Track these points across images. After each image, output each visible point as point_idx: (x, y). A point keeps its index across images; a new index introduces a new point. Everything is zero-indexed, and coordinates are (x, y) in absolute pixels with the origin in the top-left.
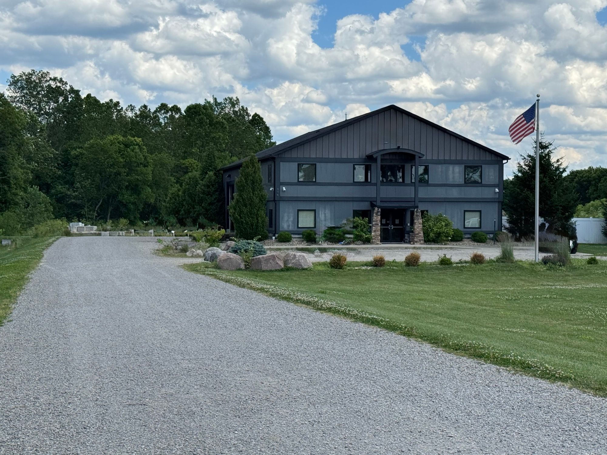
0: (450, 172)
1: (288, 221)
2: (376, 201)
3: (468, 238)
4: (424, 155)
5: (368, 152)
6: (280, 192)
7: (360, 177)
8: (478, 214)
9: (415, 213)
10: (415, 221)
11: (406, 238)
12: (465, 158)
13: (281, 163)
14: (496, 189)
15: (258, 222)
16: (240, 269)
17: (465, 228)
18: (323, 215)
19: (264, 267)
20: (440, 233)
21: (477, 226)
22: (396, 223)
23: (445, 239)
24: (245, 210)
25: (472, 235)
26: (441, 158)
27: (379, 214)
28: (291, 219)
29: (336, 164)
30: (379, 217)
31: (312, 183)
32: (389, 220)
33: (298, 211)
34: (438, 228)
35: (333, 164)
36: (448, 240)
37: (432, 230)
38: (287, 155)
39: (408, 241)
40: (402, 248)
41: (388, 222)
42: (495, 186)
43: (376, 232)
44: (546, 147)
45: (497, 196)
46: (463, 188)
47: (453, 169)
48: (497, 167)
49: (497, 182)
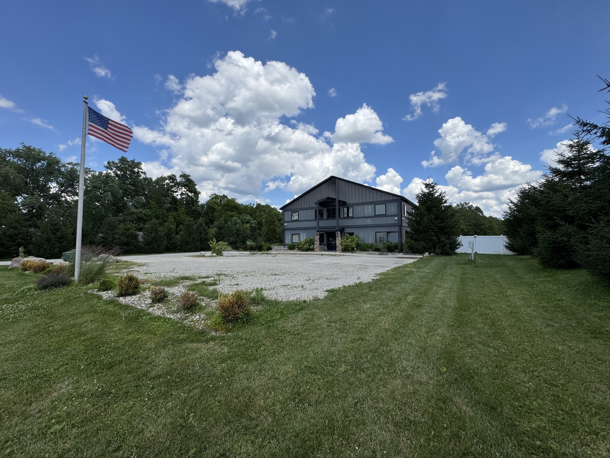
6: (284, 226)
12: (375, 199)
13: (285, 212)
18: (302, 236)
26: (361, 201)
30: (318, 237)
31: (297, 221)
32: (333, 239)
33: (292, 234)
42: (395, 216)
43: (317, 245)
46: (374, 218)
47: (368, 207)
48: (396, 204)
49: (396, 213)
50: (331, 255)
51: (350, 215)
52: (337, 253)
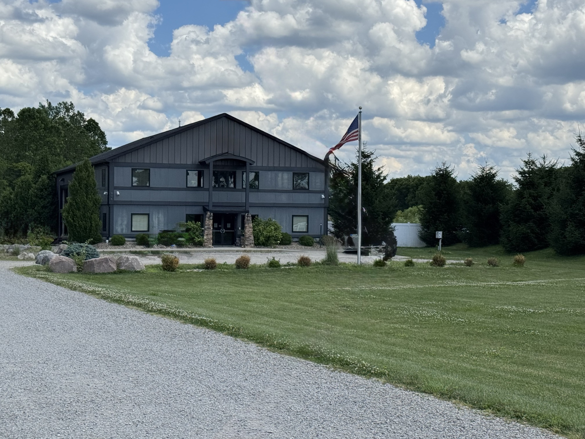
0: (280, 179)
1: (121, 224)
2: (208, 206)
3: (296, 242)
4: (254, 162)
5: (201, 159)
6: (113, 196)
7: (193, 182)
8: (305, 219)
9: (246, 218)
10: (246, 225)
11: (237, 241)
12: (293, 165)
13: (115, 168)
14: (322, 195)
15: (91, 226)
16: (72, 272)
17: (293, 232)
18: (157, 219)
19: (97, 270)
20: (269, 237)
21: (305, 230)
22: (228, 227)
23: (274, 242)
24: (78, 213)
25: (300, 239)
26: (271, 165)
27: (211, 218)
28: (125, 223)
29: (170, 170)
30: (212, 221)
31: (147, 188)
32: (221, 224)
33: (132, 214)
34: (268, 232)
35: (167, 169)
36: (277, 244)
37: (262, 234)
38: (121, 160)
39: (238, 245)
40: (233, 251)
41: (220, 226)
42: (321, 192)
43: (208, 235)
44: (368, 156)
45: (323, 202)
46: (291, 194)
47: (282, 175)
48: (323, 175)
49: (323, 188)
52: (248, 248)
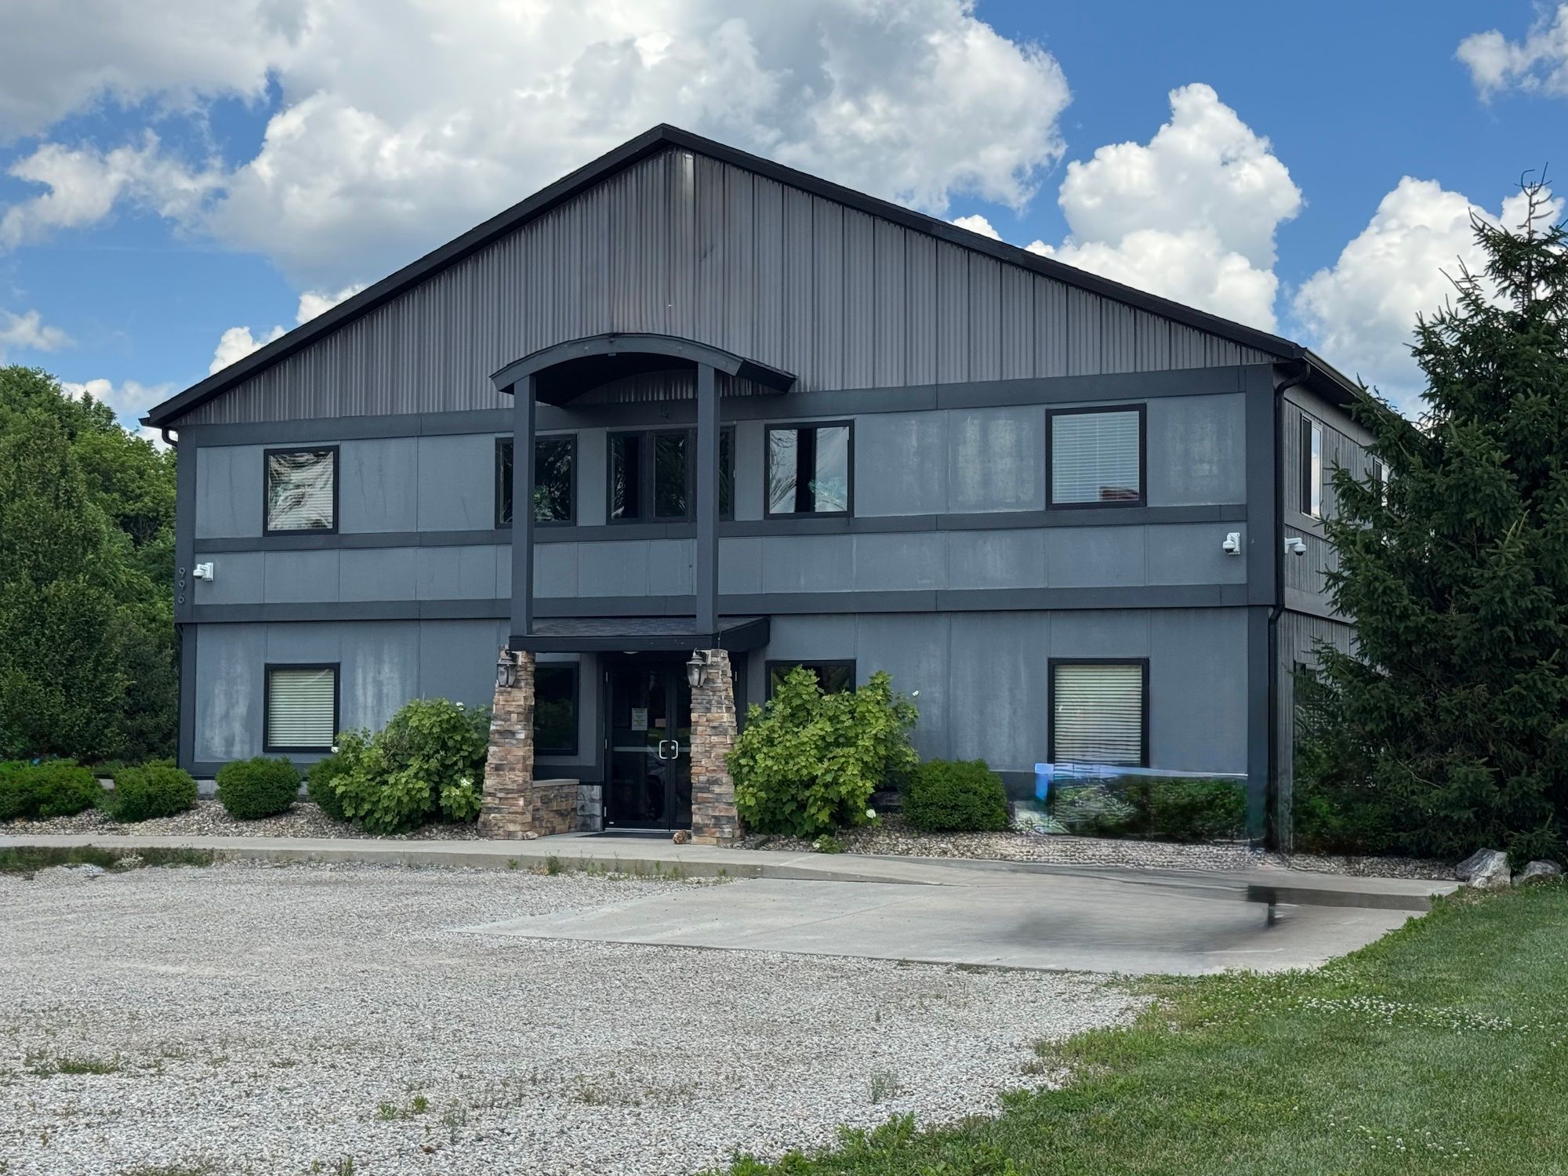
0: (969, 450)
6: (190, 585)
8: (1127, 678)
12: (1049, 368)
13: (201, 454)
14: (1230, 536)
18: (370, 687)
26: (922, 377)
28: (241, 709)
30: (522, 695)
31: (320, 540)
32: (663, 716)
33: (271, 670)
35: (410, 443)
41: (659, 722)
42: (1219, 517)
46: (1038, 535)
47: (985, 432)
48: (1235, 407)
49: (1235, 491)
50: (641, 870)
51: (829, 498)
52: (699, 851)
